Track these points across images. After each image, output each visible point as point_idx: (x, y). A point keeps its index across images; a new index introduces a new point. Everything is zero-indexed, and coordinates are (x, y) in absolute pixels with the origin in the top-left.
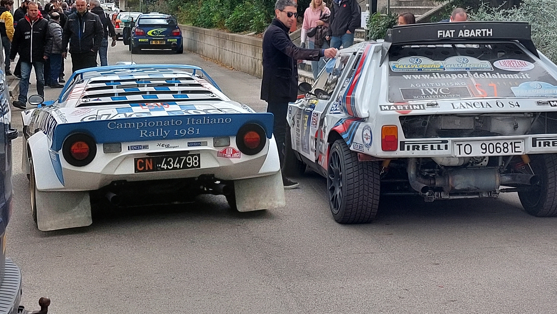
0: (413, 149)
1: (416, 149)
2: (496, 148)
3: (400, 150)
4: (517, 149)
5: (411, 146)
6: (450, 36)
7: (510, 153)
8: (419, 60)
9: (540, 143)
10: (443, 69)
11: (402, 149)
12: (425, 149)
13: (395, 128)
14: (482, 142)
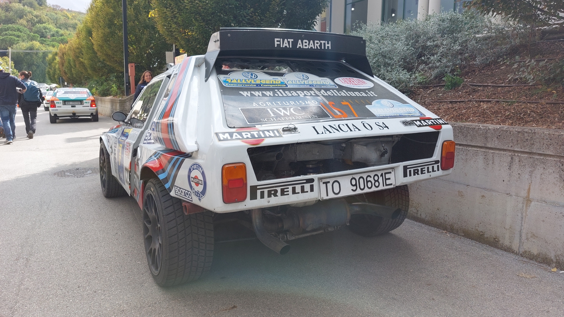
0: (269, 196)
1: (272, 195)
2: (367, 182)
3: (251, 199)
4: (388, 182)
5: (266, 191)
6: (288, 47)
7: (381, 188)
10: (285, 86)
11: (254, 197)
12: (285, 193)
13: (243, 167)
14: (351, 177)
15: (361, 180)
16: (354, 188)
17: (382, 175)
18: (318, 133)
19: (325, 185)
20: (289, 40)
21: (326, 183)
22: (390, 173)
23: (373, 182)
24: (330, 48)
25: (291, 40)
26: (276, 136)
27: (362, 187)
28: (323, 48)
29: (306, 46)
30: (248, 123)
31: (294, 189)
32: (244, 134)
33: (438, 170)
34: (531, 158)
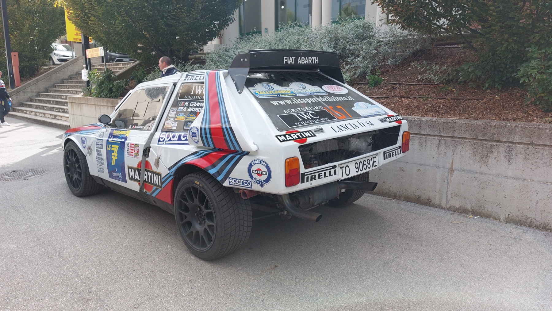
0: (311, 180)
1: (313, 179)
2: (364, 165)
3: (301, 183)
5: (309, 177)
6: (292, 63)
7: (372, 168)
9: (387, 156)
11: (303, 181)
12: (320, 177)
13: (297, 160)
14: (355, 162)
15: (361, 163)
16: (357, 170)
17: (371, 159)
18: (336, 132)
19: (341, 169)
20: (293, 58)
21: (342, 168)
22: (376, 157)
23: (367, 164)
24: (318, 63)
25: (294, 58)
26: (312, 136)
27: (361, 169)
28: (314, 63)
29: (303, 62)
30: (289, 127)
31: (325, 174)
32: (292, 135)
33: (401, 153)
34: (453, 140)
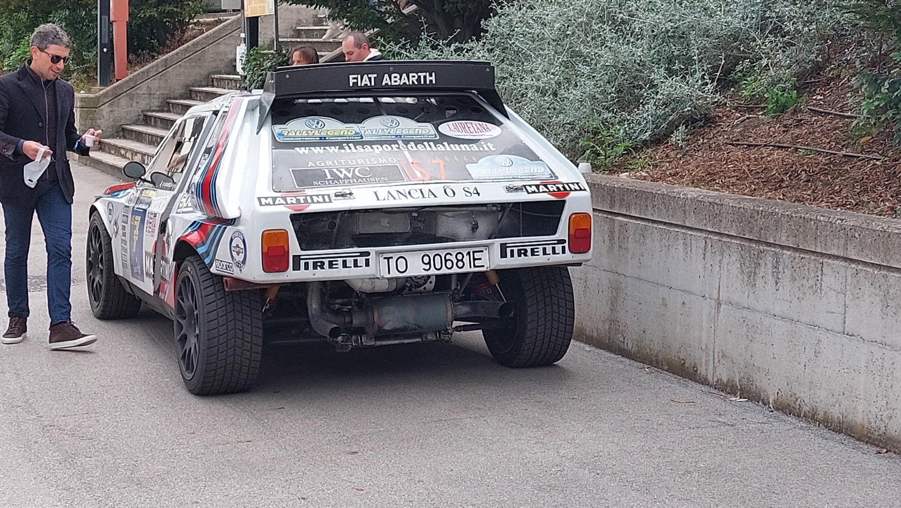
0: (315, 267)
1: (318, 268)
2: (446, 261)
3: (294, 270)
4: (477, 263)
5: (311, 262)
6: (369, 84)
7: (467, 269)
8: (320, 123)
9: (512, 251)
10: (359, 138)
11: (296, 267)
12: (334, 266)
13: (284, 234)
14: (423, 253)
15: (438, 258)
16: (427, 267)
17: (469, 253)
18: (378, 199)
20: (370, 76)
21: (388, 258)
22: (482, 251)
23: (455, 261)
24: (434, 82)
25: (373, 76)
26: (325, 201)
27: (438, 266)
28: (422, 82)
29: (396, 81)
30: (297, 187)
31: (345, 262)
32: (288, 199)
33: (564, 252)
34: (720, 241)
